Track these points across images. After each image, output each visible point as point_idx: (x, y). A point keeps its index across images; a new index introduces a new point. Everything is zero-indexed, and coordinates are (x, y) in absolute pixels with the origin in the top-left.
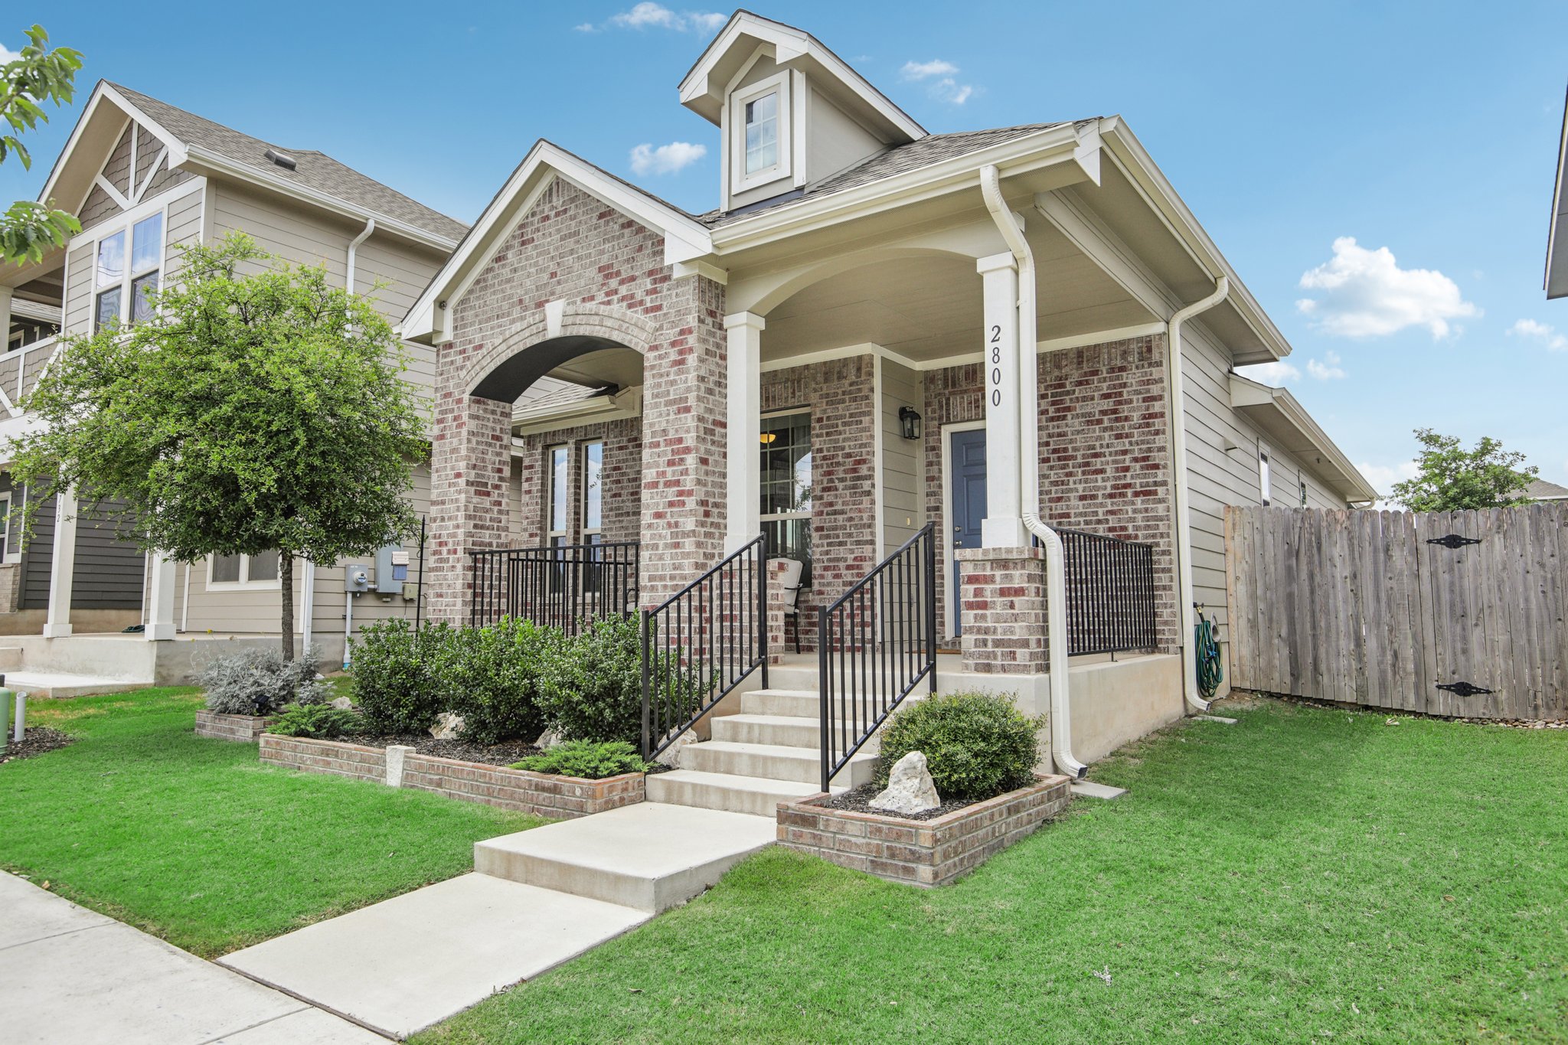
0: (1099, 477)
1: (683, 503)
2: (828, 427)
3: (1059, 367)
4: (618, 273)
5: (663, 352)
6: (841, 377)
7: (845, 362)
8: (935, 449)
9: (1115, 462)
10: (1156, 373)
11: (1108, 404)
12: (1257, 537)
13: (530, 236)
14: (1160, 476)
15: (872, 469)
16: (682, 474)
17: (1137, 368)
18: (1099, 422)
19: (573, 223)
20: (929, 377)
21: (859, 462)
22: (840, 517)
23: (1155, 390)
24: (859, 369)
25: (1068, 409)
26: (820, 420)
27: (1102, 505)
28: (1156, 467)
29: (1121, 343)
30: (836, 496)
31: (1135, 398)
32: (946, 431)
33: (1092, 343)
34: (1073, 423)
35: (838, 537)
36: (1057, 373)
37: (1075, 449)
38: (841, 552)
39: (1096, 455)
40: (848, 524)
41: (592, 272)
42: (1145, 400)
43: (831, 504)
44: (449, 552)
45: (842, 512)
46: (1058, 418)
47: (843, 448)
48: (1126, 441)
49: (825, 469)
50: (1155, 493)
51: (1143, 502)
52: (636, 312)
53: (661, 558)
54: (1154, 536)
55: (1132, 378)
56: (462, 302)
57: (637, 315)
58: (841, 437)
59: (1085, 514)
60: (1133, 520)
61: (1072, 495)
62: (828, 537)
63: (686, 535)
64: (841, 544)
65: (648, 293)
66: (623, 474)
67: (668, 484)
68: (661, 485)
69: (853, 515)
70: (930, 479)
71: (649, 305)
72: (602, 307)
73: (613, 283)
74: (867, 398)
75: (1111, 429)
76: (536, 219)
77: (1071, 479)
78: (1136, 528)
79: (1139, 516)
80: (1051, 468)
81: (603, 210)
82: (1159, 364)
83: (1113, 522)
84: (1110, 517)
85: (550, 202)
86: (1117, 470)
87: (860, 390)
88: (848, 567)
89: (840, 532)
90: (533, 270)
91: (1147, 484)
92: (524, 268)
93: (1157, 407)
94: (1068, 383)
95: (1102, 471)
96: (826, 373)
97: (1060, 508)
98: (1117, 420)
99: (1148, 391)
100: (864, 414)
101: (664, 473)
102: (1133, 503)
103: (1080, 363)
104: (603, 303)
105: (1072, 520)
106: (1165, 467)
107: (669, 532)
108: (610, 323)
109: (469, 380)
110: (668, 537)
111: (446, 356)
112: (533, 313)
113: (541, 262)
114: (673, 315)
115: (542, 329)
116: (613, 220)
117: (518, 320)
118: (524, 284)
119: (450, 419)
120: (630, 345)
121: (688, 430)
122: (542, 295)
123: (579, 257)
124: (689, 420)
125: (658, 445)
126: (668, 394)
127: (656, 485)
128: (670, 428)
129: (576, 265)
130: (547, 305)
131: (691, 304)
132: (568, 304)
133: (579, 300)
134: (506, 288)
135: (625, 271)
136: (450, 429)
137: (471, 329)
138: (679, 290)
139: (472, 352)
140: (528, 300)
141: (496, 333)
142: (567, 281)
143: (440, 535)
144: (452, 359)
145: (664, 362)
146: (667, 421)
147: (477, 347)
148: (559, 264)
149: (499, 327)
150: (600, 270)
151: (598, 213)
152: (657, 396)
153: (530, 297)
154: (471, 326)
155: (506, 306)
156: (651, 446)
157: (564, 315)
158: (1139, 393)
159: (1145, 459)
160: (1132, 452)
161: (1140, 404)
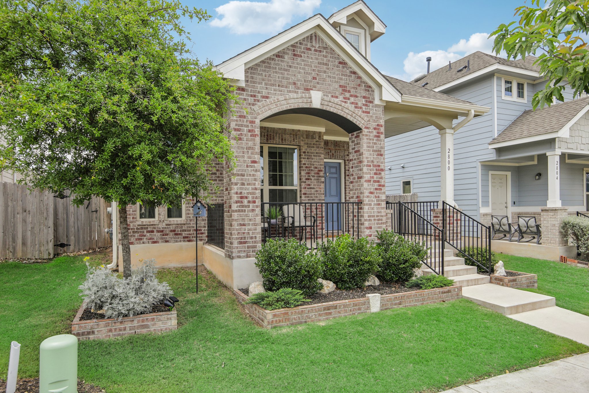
1: (381, 189)
4: (349, 92)
5: (370, 130)
6: (313, 138)
7: (314, 133)
16: (380, 179)
19: (325, 59)
21: (320, 171)
24: (319, 137)
26: (304, 152)
30: (311, 182)
35: (312, 197)
40: (316, 193)
41: (337, 86)
43: (309, 185)
45: (314, 188)
47: (314, 165)
49: (307, 171)
53: (373, 209)
62: (308, 197)
63: (382, 201)
64: (313, 200)
65: (363, 105)
67: (374, 181)
68: (372, 181)
69: (318, 190)
71: (364, 110)
73: (347, 95)
74: (322, 148)
81: (341, 60)
85: (311, 42)
87: (320, 144)
90: (302, 71)
96: (307, 135)
100: (321, 153)
101: (373, 177)
104: (343, 101)
107: (376, 199)
108: (347, 111)
109: (260, 113)
110: (376, 201)
111: (239, 94)
112: (303, 92)
113: (307, 69)
114: (374, 118)
115: (309, 102)
116: (346, 67)
117: (293, 92)
118: (296, 75)
119: (245, 131)
120: (356, 123)
121: (382, 163)
122: (308, 85)
123: (329, 76)
124: (382, 159)
125: (370, 166)
126: (373, 147)
127: (370, 181)
128: (375, 161)
129: (328, 79)
130: (311, 91)
131: (381, 116)
132: (324, 95)
133: (330, 95)
134: (284, 73)
135: (353, 92)
136: (245, 136)
137: (259, 86)
138: (377, 109)
139: (261, 98)
140: (299, 84)
141: (278, 94)
142: (323, 84)
143: (241, 192)
144: (245, 97)
145: (371, 134)
146: (374, 158)
147: (264, 96)
148: (317, 74)
149: (279, 91)
150: (340, 86)
151: (339, 61)
152: (369, 147)
153: (301, 83)
154: (259, 84)
155: (285, 82)
156: (367, 166)
157: (323, 100)
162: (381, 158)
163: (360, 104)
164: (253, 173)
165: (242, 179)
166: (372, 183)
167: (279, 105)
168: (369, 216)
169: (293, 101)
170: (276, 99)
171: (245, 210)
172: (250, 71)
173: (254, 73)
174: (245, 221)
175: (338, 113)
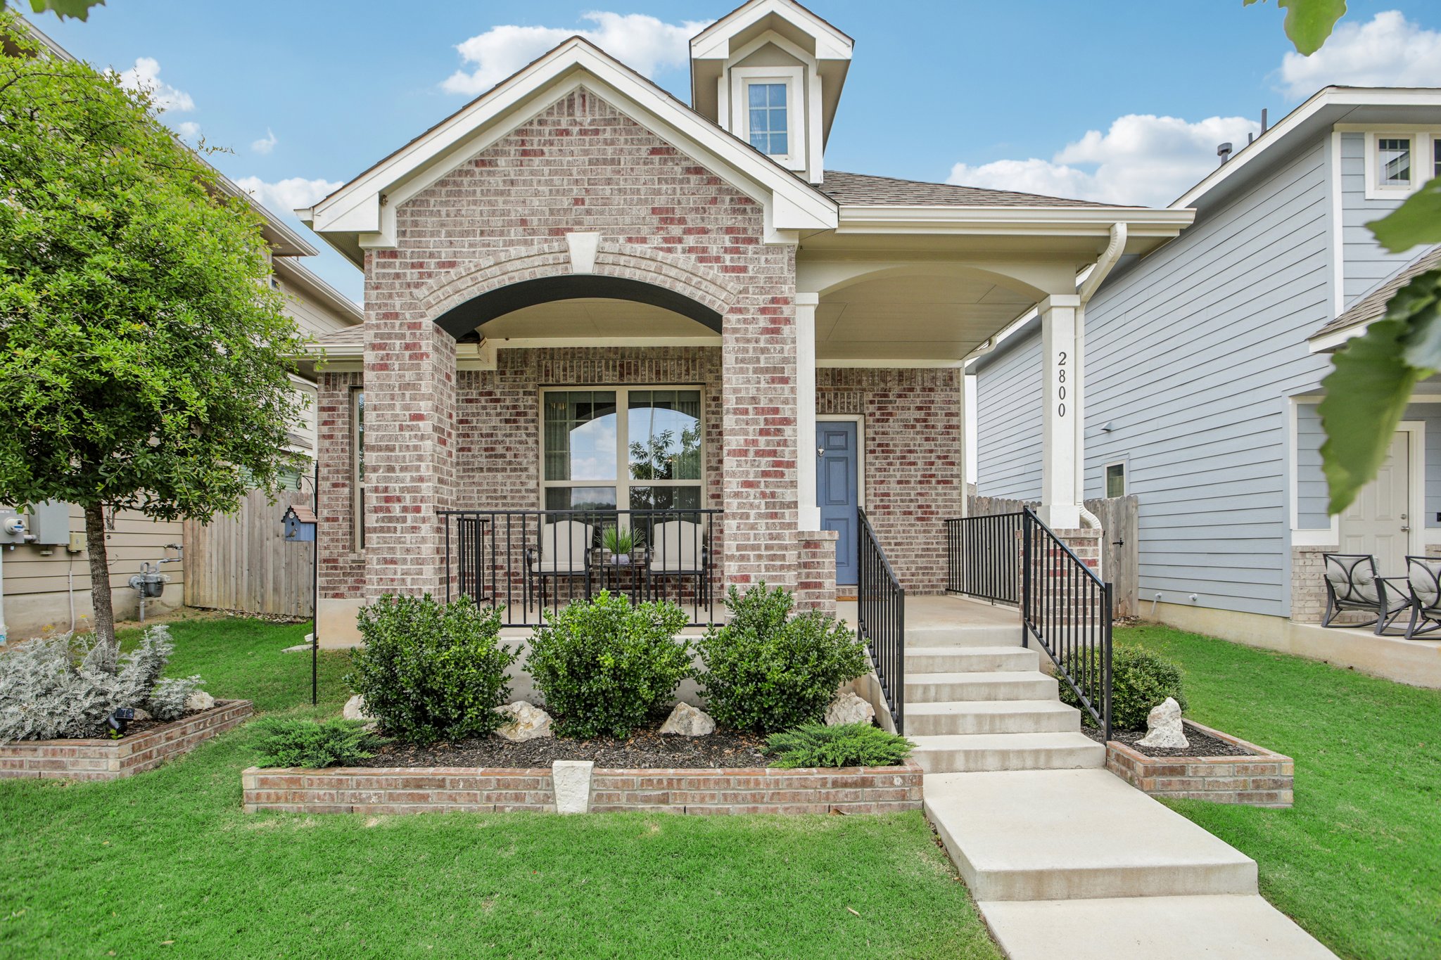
0: (912, 467)
1: (782, 475)
3: (885, 381)
4: (682, 221)
5: (748, 316)
9: (924, 458)
10: (954, 396)
11: (921, 414)
13: (535, 147)
14: (955, 470)
16: (779, 445)
17: (942, 390)
18: (913, 427)
23: (953, 408)
25: (891, 414)
27: (913, 488)
28: (952, 464)
29: (930, 370)
31: (939, 412)
33: (910, 367)
34: (893, 426)
36: (882, 385)
37: (895, 445)
39: (910, 452)
41: (644, 211)
42: (946, 415)
46: (883, 421)
48: (933, 443)
50: (951, 482)
51: (943, 488)
52: (710, 268)
54: (949, 513)
55: (938, 397)
56: (413, 202)
57: (714, 271)
59: (901, 495)
60: (935, 501)
61: (892, 480)
63: (785, 505)
65: (726, 250)
67: (759, 453)
71: (728, 263)
72: (660, 254)
73: (676, 230)
75: (922, 433)
76: (546, 129)
77: (892, 468)
78: (938, 507)
79: (940, 498)
80: (877, 458)
81: (656, 145)
82: (956, 390)
83: (921, 501)
84: (919, 498)
85: (570, 116)
86: (925, 463)
90: (544, 189)
91: (946, 476)
92: (527, 183)
93: (954, 421)
94: (891, 394)
95: (914, 464)
97: (882, 489)
98: (927, 427)
99: (949, 408)
101: (754, 442)
102: (936, 489)
103: (900, 381)
104: (661, 249)
105: (891, 498)
106: (959, 464)
107: (763, 502)
108: (673, 272)
109: (434, 303)
110: (763, 506)
111: (384, 266)
112: (546, 240)
113: (557, 183)
114: (762, 281)
115: (562, 261)
116: (673, 160)
117: (519, 242)
118: (528, 202)
119: (398, 347)
120: (701, 302)
121: (786, 402)
122: (560, 222)
123: (620, 190)
124: (786, 392)
125: (746, 412)
126: (758, 360)
127: (744, 453)
128: (762, 398)
129: (616, 198)
130: (569, 235)
131: (786, 274)
132: (605, 240)
133: (622, 239)
134: (496, 201)
135: (693, 220)
136: (397, 359)
137: (432, 239)
138: (769, 257)
139: (435, 268)
140: (535, 223)
141: (480, 252)
142: (602, 213)
143: (386, 488)
144: (398, 271)
145: (750, 327)
146: (758, 389)
147: (444, 263)
148: (587, 191)
149: (484, 245)
150: (654, 211)
151: (650, 147)
152: (743, 361)
153: (540, 220)
154: (432, 236)
155: (497, 222)
156: (736, 411)
157: (600, 251)
158: (942, 409)
159: (946, 457)
160: (936, 451)
161: (943, 417)
162: (783, 389)
163: (714, 250)
164: (415, 442)
165: (389, 458)
166: (751, 456)
167: (480, 279)
168: (739, 548)
169: (518, 264)
170: (471, 265)
171: (395, 528)
172: (409, 210)
173: (419, 213)
174: (394, 553)
175: (648, 281)
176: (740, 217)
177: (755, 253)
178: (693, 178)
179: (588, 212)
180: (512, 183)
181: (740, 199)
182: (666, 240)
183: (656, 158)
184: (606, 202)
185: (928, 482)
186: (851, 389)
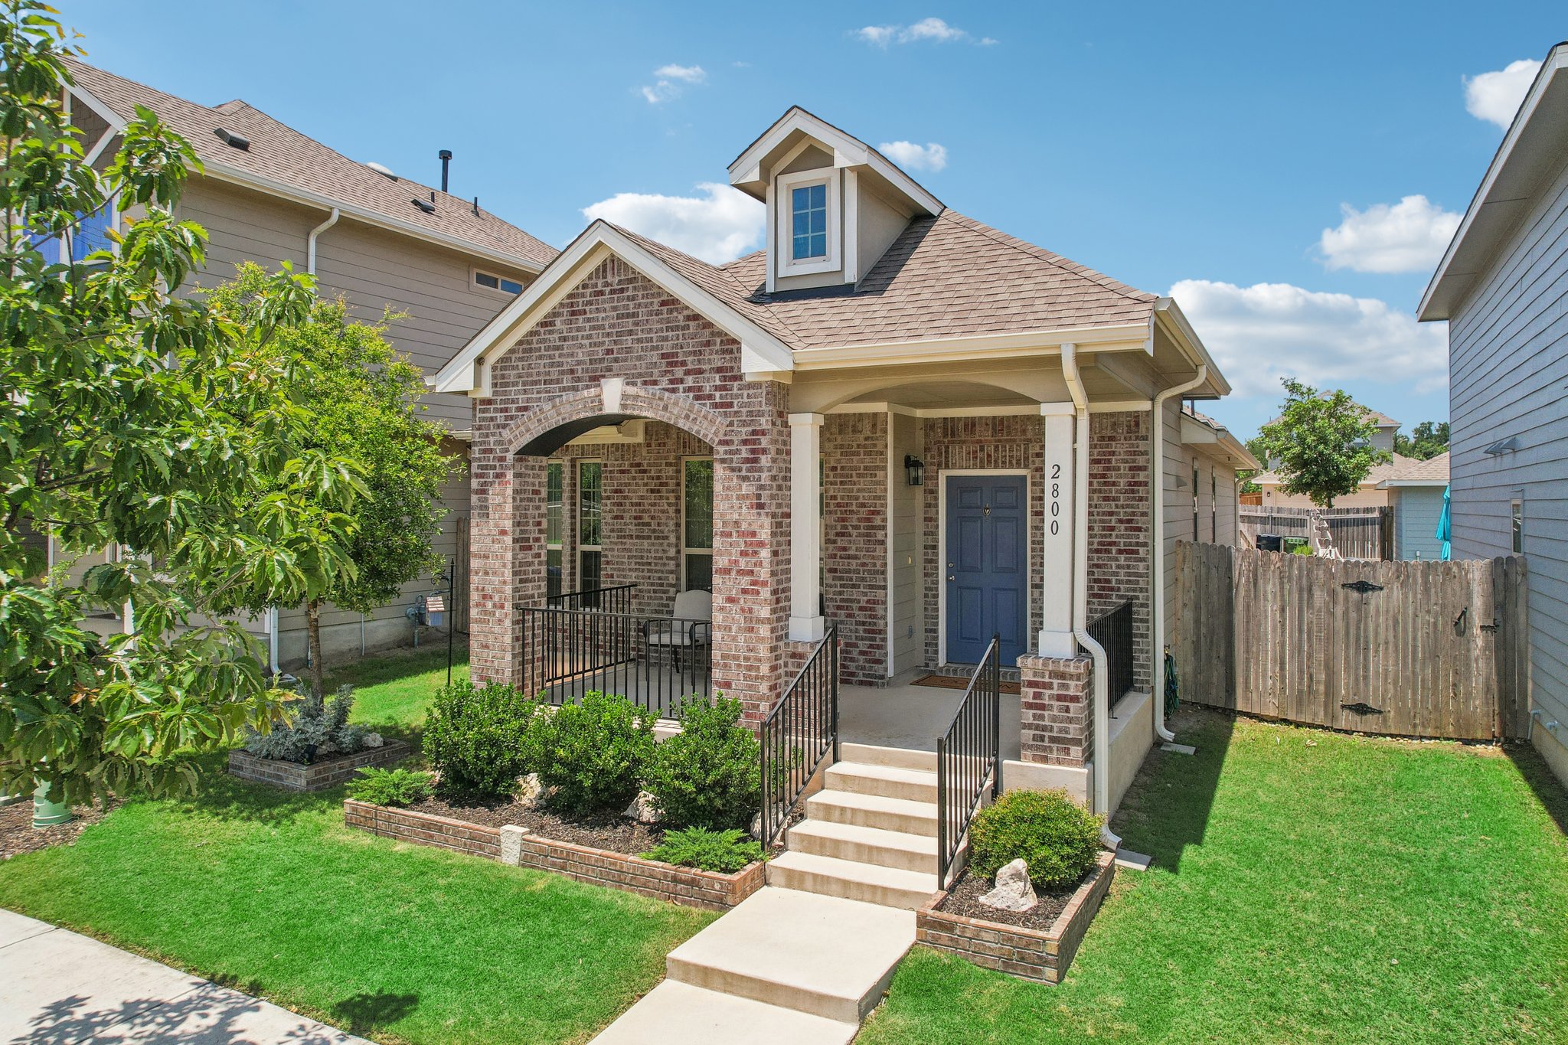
1: (758, 593)
2: (842, 476)
4: (683, 363)
5: (733, 447)
6: (856, 430)
7: (859, 417)
8: (934, 492)
9: (1102, 521)
10: (1142, 446)
12: (1203, 571)
13: (580, 308)
14: (1141, 538)
15: (885, 520)
16: (755, 565)
17: (1125, 439)
20: (929, 425)
21: (873, 513)
22: (854, 562)
23: (1141, 461)
24: (874, 426)
26: (834, 469)
28: (1139, 529)
29: (1112, 415)
30: (850, 542)
31: (1122, 465)
32: (943, 475)
35: (851, 580)
38: (855, 594)
40: (861, 569)
41: (656, 356)
42: (1131, 469)
43: (845, 549)
44: (495, 606)
45: (855, 557)
47: (857, 498)
49: (838, 515)
50: (1137, 552)
51: (1126, 559)
52: (704, 405)
54: (1134, 590)
55: (1121, 447)
56: (502, 360)
58: (855, 487)
60: (1116, 574)
62: (841, 578)
63: (760, 621)
64: (854, 586)
65: (717, 388)
66: (625, 497)
67: (740, 572)
68: (734, 573)
69: (867, 561)
70: (927, 519)
71: (718, 400)
72: (667, 394)
73: (679, 372)
74: (882, 453)
75: (1100, 491)
76: (588, 291)
78: (1119, 582)
79: (1122, 571)
81: (665, 298)
82: (1145, 438)
83: (1098, 574)
84: (1096, 570)
85: (604, 277)
86: (1104, 529)
87: (875, 445)
88: (861, 609)
89: (854, 576)
90: (586, 342)
91: (1130, 544)
92: (574, 338)
93: (1142, 476)
96: (840, 425)
98: (1105, 484)
99: (1134, 461)
100: (878, 468)
101: (736, 562)
102: (1117, 560)
104: (667, 390)
106: (1146, 530)
107: (742, 616)
108: (676, 410)
109: (514, 440)
112: (587, 386)
113: (595, 336)
114: (745, 415)
115: (597, 403)
116: (677, 309)
117: (568, 389)
118: (575, 354)
120: (697, 435)
121: (762, 526)
122: (596, 370)
123: (638, 339)
124: (763, 517)
125: (730, 535)
126: (740, 488)
127: (729, 571)
128: (743, 521)
129: (636, 346)
130: (602, 381)
131: (764, 407)
132: (627, 384)
133: (639, 382)
134: (554, 355)
135: (692, 362)
137: (513, 389)
138: (751, 393)
139: (515, 412)
141: (544, 398)
142: (625, 360)
144: (492, 415)
145: (735, 457)
146: (740, 514)
147: (520, 407)
148: (615, 341)
149: (546, 392)
150: (663, 356)
151: (660, 300)
152: (729, 488)
153: (583, 368)
154: (513, 385)
155: (555, 372)
156: (724, 534)
157: (624, 396)
158: (1125, 461)
159: (1129, 521)
160: (1118, 514)
161: (1127, 472)
162: (760, 514)
163: (707, 388)
169: (568, 407)
172: (499, 366)
173: (505, 369)
175: (658, 418)
176: (728, 357)
177: (739, 389)
178: (692, 324)
179: (616, 360)
180: (565, 339)
181: (728, 340)
182: (672, 382)
183: (665, 308)
184: (629, 350)
185: (1108, 551)
186: (1015, 441)
